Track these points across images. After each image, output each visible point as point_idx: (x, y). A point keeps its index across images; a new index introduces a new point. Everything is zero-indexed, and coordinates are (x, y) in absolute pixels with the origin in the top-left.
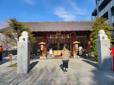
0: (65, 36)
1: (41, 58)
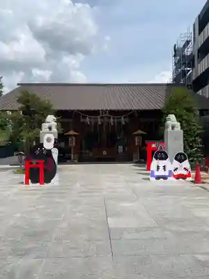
0: (117, 118)
1: (68, 161)
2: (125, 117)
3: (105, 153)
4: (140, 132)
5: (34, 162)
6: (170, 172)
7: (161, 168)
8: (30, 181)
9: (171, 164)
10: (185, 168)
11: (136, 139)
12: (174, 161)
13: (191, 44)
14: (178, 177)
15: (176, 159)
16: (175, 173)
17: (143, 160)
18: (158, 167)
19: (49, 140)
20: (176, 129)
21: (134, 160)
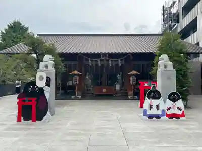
0: (115, 61)
1: (73, 97)
2: (121, 60)
3: (104, 90)
4: (134, 72)
5: (27, 99)
6: (163, 111)
7: (154, 107)
8: (22, 118)
9: (164, 104)
10: (178, 108)
11: (131, 78)
12: (168, 100)
13: (176, 5)
14: (171, 116)
15: (169, 98)
16: (169, 112)
17: (137, 97)
18: (151, 106)
19: (41, 78)
20: (168, 69)
21: (129, 97)
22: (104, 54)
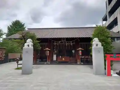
1: (45, 63)
2: (72, 42)
3: (63, 59)
17: (82, 63)
21: (78, 63)
22: (64, 39)
